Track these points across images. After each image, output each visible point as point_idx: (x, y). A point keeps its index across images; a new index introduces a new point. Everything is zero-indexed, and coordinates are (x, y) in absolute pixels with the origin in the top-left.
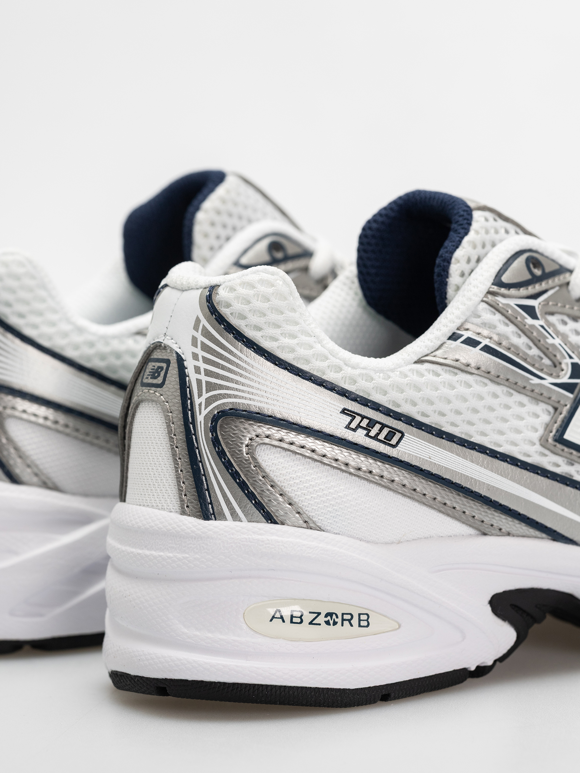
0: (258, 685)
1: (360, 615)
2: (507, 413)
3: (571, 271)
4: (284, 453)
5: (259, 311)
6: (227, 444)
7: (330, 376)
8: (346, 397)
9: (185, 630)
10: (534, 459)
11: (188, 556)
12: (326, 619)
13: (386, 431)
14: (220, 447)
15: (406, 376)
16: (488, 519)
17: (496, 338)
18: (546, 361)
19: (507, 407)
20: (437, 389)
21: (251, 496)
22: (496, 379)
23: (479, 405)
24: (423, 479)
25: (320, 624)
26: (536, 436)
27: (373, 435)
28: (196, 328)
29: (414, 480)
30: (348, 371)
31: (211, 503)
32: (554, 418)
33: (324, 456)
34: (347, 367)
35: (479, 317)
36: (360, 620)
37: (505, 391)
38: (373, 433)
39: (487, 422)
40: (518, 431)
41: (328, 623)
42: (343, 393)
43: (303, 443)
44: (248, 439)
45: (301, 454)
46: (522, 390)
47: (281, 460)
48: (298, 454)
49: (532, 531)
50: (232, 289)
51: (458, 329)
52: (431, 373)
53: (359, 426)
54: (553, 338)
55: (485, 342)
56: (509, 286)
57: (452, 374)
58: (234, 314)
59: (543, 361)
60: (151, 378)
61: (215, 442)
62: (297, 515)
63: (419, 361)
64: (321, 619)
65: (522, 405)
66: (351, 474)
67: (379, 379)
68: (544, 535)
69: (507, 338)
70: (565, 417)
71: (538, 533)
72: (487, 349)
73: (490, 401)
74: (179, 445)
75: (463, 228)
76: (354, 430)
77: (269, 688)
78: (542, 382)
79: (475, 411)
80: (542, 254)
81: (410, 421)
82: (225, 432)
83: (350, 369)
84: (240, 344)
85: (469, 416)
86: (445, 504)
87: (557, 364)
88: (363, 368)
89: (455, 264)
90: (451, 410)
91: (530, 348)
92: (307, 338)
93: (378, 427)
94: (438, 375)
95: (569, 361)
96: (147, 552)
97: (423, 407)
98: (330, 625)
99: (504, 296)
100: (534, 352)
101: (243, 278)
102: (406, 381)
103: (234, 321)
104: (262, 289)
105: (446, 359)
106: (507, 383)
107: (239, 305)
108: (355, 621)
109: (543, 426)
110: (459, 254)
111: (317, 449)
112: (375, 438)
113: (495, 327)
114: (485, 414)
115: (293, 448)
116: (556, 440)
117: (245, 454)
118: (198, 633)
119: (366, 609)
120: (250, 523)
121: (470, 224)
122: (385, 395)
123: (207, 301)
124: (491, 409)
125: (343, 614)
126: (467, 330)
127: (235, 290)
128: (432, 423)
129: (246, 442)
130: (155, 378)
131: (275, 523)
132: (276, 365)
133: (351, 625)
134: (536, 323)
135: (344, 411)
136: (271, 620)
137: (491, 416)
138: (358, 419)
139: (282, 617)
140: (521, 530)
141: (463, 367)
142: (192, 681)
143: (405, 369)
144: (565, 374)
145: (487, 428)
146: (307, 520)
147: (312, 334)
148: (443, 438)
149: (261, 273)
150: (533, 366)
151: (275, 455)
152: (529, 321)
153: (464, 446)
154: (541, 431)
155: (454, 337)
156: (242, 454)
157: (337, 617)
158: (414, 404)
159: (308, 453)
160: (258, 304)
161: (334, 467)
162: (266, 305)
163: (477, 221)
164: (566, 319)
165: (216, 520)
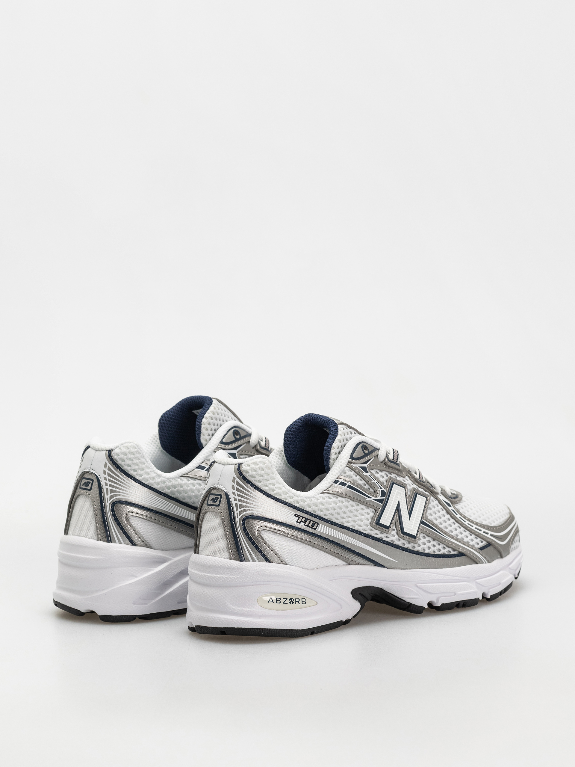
0: (264, 629)
1: (302, 599)
2: (357, 513)
3: (378, 450)
4: (272, 533)
5: (260, 474)
6: (249, 530)
7: (289, 501)
8: (296, 509)
9: (233, 607)
10: (368, 532)
11: (234, 576)
12: (290, 601)
13: (312, 523)
14: (246, 531)
15: (318, 499)
16: (351, 558)
17: (352, 482)
18: (371, 490)
19: (357, 510)
20: (330, 504)
21: (260, 551)
22: (353, 499)
23: (346, 510)
24: (326, 542)
25: (287, 603)
26: (368, 522)
27: (307, 525)
28: (233, 481)
29: (323, 543)
30: (296, 498)
31: (243, 555)
32: (375, 514)
33: (288, 534)
34: (295, 497)
35: (345, 473)
36: (302, 601)
37: (356, 504)
38: (307, 524)
39: (349, 517)
40: (361, 520)
41: (290, 603)
42: (295, 508)
43: (280, 529)
44: (257, 528)
45: (279, 534)
46: (363, 503)
47: (271, 536)
48: (278, 533)
49: (367, 562)
50: (248, 465)
51: (337, 478)
52: (328, 498)
53: (301, 521)
54: (374, 480)
55: (348, 484)
56: (356, 459)
57: (336, 498)
58: (250, 476)
59: (370, 490)
60: (212, 502)
61: (245, 529)
62: (279, 559)
63: (323, 493)
64: (288, 601)
65: (363, 509)
66: (299, 541)
67: (308, 501)
68: (372, 564)
69: (357, 481)
70: (379, 514)
71: (370, 563)
72: (349, 487)
73: (351, 508)
74: (228, 531)
75: (335, 434)
76: (300, 523)
77: (269, 630)
78: (371, 499)
79: (345, 513)
80: (367, 443)
81: (320, 518)
82: (248, 525)
83: (296, 497)
84: (253, 488)
85: (342, 515)
86: (335, 552)
87: (376, 491)
88: (301, 497)
89: (333, 449)
90: (336, 513)
91: (365, 485)
92: (279, 485)
93: (308, 521)
94: (331, 498)
95: (380, 489)
96: (215, 575)
97: (325, 512)
98: (291, 603)
99: (354, 464)
100: (367, 486)
101: (253, 460)
102: (318, 501)
103: (250, 479)
104: (261, 465)
105: (333, 491)
106: (357, 501)
107: (252, 472)
108: (300, 602)
109: (371, 518)
110: (334, 445)
111: (285, 531)
112: (308, 526)
113: (352, 477)
114: (349, 514)
115: (276, 531)
116: (376, 524)
117: (257, 534)
118: (238, 608)
119: (304, 596)
120: (260, 563)
121: (338, 432)
122: (310, 508)
123: (238, 470)
124: (351, 512)
125: (296, 599)
126: (341, 478)
127: (250, 466)
128: (328, 519)
129: (257, 529)
130: (215, 502)
131: (270, 562)
132: (268, 497)
133: (299, 604)
134: (367, 474)
135: (295, 515)
136: (268, 602)
137: (351, 514)
138: (301, 518)
139: (272, 601)
140: (363, 562)
141: (340, 495)
142: (237, 628)
143: (318, 496)
144: (379, 495)
145: (350, 520)
146: (282, 561)
147: (280, 483)
148: (333, 525)
149: (260, 458)
150: (366, 492)
151: (269, 534)
152: (365, 473)
153: (341, 528)
154: (370, 520)
155: (336, 482)
156: (256, 534)
157: (294, 600)
158: (322, 511)
159: (282, 533)
160: (260, 472)
161: (292, 538)
162: (263, 472)
163: (340, 430)
164: (378, 471)
165: (245, 561)
